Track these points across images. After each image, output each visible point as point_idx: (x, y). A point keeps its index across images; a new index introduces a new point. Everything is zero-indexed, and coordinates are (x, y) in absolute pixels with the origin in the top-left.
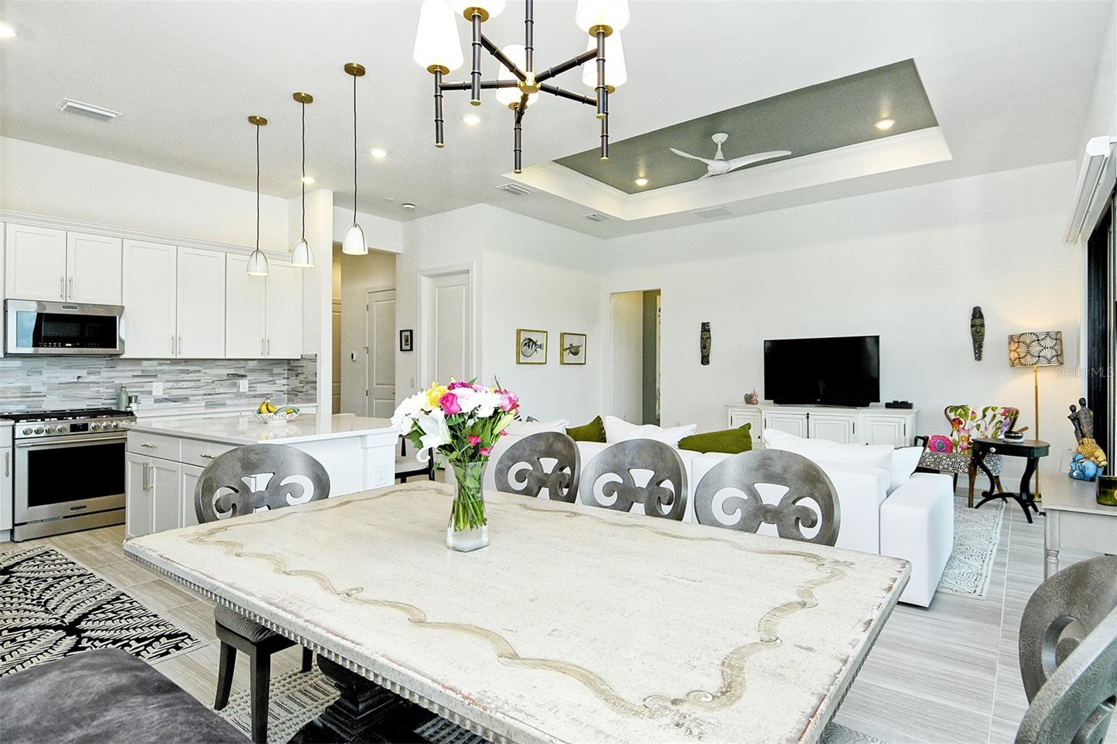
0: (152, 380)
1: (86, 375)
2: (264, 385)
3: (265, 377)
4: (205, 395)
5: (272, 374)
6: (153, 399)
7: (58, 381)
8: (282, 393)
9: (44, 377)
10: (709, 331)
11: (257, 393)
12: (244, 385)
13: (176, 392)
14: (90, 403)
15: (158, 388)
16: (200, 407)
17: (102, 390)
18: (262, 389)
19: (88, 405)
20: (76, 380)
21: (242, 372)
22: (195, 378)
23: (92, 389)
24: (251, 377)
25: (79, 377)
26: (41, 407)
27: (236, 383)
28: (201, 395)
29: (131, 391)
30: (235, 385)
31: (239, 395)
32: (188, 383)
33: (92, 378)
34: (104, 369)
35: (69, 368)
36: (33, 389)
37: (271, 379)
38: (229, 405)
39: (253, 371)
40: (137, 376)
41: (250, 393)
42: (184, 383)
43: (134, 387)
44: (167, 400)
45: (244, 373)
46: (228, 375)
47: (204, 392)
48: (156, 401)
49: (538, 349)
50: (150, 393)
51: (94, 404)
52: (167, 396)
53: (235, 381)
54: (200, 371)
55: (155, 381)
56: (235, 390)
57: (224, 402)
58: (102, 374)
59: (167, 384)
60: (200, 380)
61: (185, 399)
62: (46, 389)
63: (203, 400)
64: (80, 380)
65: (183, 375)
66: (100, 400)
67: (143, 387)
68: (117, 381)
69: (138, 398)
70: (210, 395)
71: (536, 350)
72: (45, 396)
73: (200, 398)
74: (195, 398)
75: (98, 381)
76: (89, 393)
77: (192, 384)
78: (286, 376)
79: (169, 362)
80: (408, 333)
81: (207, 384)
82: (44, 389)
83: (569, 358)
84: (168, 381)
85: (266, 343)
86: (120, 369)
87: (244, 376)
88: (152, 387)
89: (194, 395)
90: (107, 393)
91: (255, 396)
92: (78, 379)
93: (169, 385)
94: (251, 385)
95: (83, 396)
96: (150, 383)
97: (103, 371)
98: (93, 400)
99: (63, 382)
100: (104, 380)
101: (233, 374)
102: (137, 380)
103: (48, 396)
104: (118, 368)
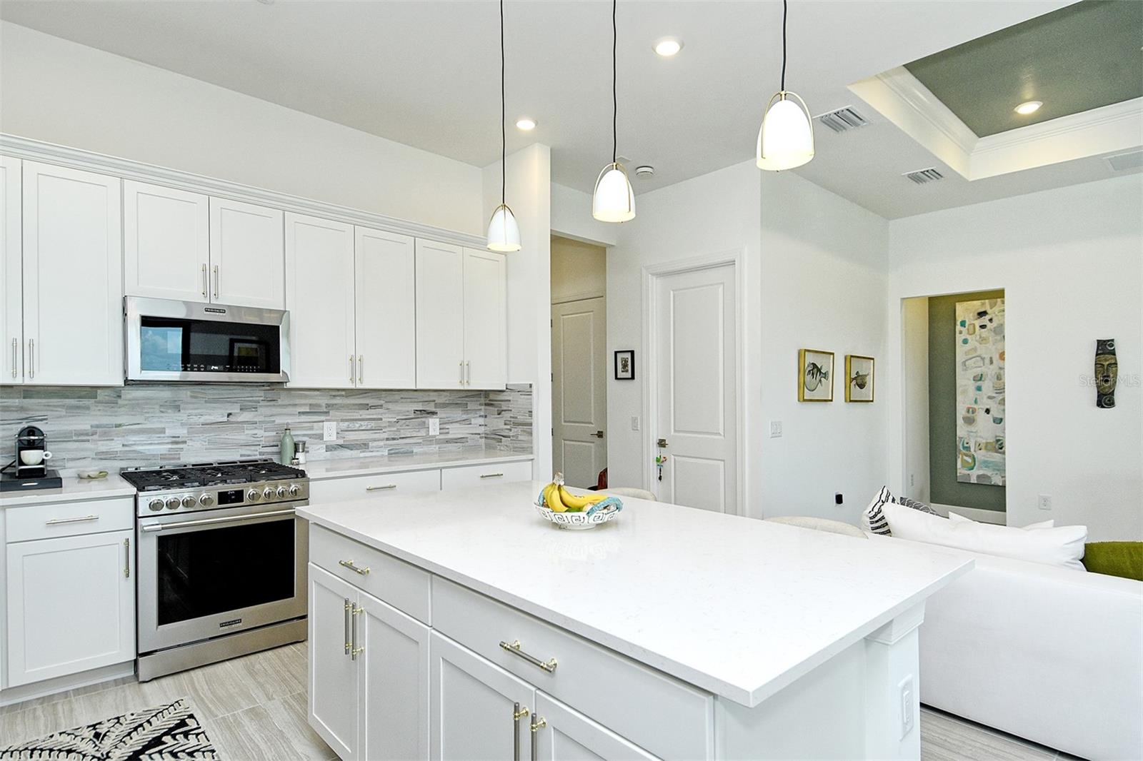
0: (323, 418)
1: (239, 411)
2: (457, 425)
3: (458, 414)
4: (387, 439)
5: (466, 411)
6: (324, 446)
7: (203, 420)
8: (479, 436)
9: (183, 416)
10: (1114, 354)
11: (450, 436)
12: (434, 424)
13: (352, 436)
14: (243, 453)
15: (330, 430)
16: (382, 456)
17: (260, 433)
18: (456, 431)
19: (241, 456)
20: (225, 419)
21: (431, 408)
22: (375, 417)
23: (246, 432)
24: (442, 413)
25: (229, 415)
27: (424, 422)
28: (383, 440)
29: (298, 435)
30: (423, 425)
31: (429, 440)
32: (366, 423)
33: (246, 416)
34: (262, 403)
35: (215, 401)
36: (168, 433)
37: (465, 417)
38: (416, 454)
39: (444, 405)
40: (304, 413)
41: (442, 437)
42: (362, 423)
43: (301, 429)
44: (342, 447)
45: (433, 409)
46: (415, 411)
47: (385, 436)
48: (328, 448)
49: (823, 379)
50: (321, 437)
51: (249, 453)
52: (341, 442)
53: (423, 420)
54: (381, 407)
55: (327, 420)
56: (423, 433)
57: (411, 450)
58: (259, 409)
59: (341, 424)
60: (381, 419)
61: (364, 446)
62: (186, 432)
63: (385, 446)
64: (232, 419)
65: (361, 412)
66: (257, 448)
67: (311, 428)
68: (279, 420)
69: (306, 445)
70: (394, 439)
71: (820, 381)
72: (185, 442)
73: (381, 443)
74: (375, 444)
75: (256, 420)
76: (243, 437)
77: (373, 424)
78: (482, 413)
79: (343, 393)
80: (628, 356)
81: (391, 424)
82: (183, 432)
83: (857, 393)
84: (342, 420)
85: (465, 368)
86: (284, 403)
87: (433, 413)
88: (323, 429)
89: (375, 440)
90: (266, 437)
91: (447, 441)
92: (228, 417)
93: (344, 425)
94: (442, 426)
95: (235, 441)
96: (321, 423)
97: (261, 406)
98: (248, 448)
99: (208, 421)
100: (262, 419)
101: (420, 411)
102: (304, 418)
103: (189, 443)
104: (280, 402)
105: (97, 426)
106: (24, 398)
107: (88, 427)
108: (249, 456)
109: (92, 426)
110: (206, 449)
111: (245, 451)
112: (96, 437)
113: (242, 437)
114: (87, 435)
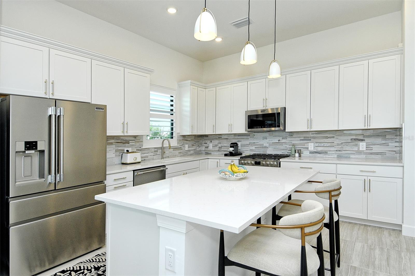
0: (308, 142)
1: (281, 139)
2: (378, 146)
4: (336, 151)
5: (386, 139)
6: (309, 152)
7: (272, 142)
8: (395, 152)
9: (267, 140)
11: (373, 151)
12: (362, 146)
13: (320, 149)
14: (283, 152)
15: (311, 146)
16: (334, 157)
17: (288, 146)
18: (376, 149)
19: (282, 153)
20: (278, 142)
21: (361, 138)
22: (330, 141)
23: (284, 146)
24: (367, 140)
25: (279, 140)
26: (266, 152)
28: (334, 151)
29: (298, 147)
30: (356, 145)
31: (359, 152)
32: (326, 144)
33: (284, 141)
34: (288, 137)
35: (275, 136)
36: (264, 145)
37: (384, 142)
38: (352, 158)
39: (369, 136)
40: (302, 140)
41: (368, 151)
42: (325, 144)
43: (301, 145)
44: (316, 152)
45: (362, 138)
46: (351, 139)
47: (336, 149)
48: (311, 153)
50: (307, 148)
51: (284, 152)
52: (315, 151)
53: (356, 143)
54: (333, 137)
55: (310, 143)
56: (356, 149)
57: (349, 156)
58: (287, 139)
59: (316, 144)
60: (334, 142)
61: (326, 153)
62: (268, 145)
63: (335, 154)
64: (280, 142)
65: (324, 140)
66: (286, 151)
67: (304, 145)
68: (293, 142)
69: (302, 151)
70: (340, 151)
72: (268, 148)
73: (334, 152)
74: (331, 152)
75: (286, 142)
76: (283, 147)
77: (329, 144)
79: (317, 132)
81: (338, 145)
82: (267, 145)
84: (316, 143)
85: (368, 118)
86: (295, 137)
87: (362, 140)
88: (308, 146)
89: (330, 151)
90: (289, 147)
91: (371, 154)
92: (279, 141)
93: (317, 145)
94: (367, 146)
95: (281, 148)
96: (308, 144)
97: (288, 138)
98: (284, 150)
99: (274, 142)
100: (288, 142)
101: (355, 139)
102: (302, 142)
103: (269, 148)
104: (294, 136)
105: (250, 143)
106: (238, 136)
107: (248, 143)
108: (284, 153)
109: (249, 143)
110: (273, 150)
111: (283, 151)
112: (250, 146)
113: (281, 147)
114: (248, 145)
